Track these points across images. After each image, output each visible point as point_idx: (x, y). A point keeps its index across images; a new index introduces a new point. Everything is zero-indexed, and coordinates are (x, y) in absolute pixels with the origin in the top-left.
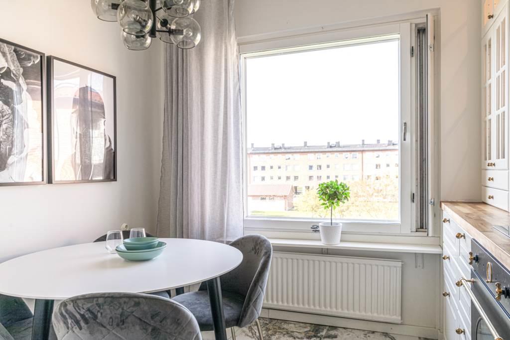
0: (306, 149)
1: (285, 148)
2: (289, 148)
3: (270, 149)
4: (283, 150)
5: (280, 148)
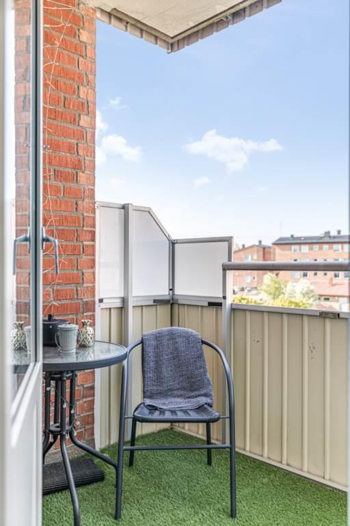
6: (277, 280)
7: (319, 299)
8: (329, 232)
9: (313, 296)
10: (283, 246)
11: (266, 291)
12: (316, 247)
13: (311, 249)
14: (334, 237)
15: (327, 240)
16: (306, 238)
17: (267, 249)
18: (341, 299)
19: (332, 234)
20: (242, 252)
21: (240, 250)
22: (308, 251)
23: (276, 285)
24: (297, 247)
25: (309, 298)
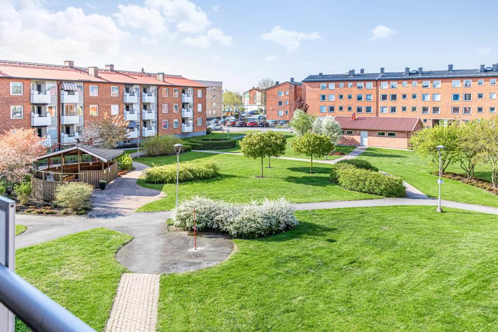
0: (450, 74)
1: (423, 74)
2: (428, 73)
3: (404, 74)
4: (420, 76)
5: (417, 73)
6: (305, 116)
7: (343, 132)
8: (353, 71)
9: (337, 131)
10: (312, 84)
11: (295, 126)
12: (342, 84)
13: (337, 86)
14: (358, 75)
15: (351, 78)
16: (333, 76)
17: (298, 87)
18: (362, 133)
19: (356, 73)
20: (276, 89)
21: (274, 87)
22: (334, 88)
23: (305, 121)
24: (325, 84)
25: (334, 132)
